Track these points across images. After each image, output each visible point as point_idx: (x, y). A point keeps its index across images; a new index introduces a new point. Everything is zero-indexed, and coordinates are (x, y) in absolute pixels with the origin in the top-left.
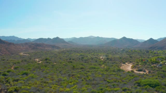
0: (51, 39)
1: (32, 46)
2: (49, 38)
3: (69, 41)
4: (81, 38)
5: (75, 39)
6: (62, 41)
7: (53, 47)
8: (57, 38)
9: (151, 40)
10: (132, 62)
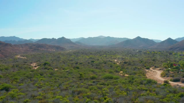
0: (55, 39)
1: (33, 47)
2: (53, 39)
3: (76, 42)
4: (90, 38)
5: (83, 39)
6: (68, 41)
7: (58, 48)
8: (63, 38)
9: (169, 40)
10: (158, 67)
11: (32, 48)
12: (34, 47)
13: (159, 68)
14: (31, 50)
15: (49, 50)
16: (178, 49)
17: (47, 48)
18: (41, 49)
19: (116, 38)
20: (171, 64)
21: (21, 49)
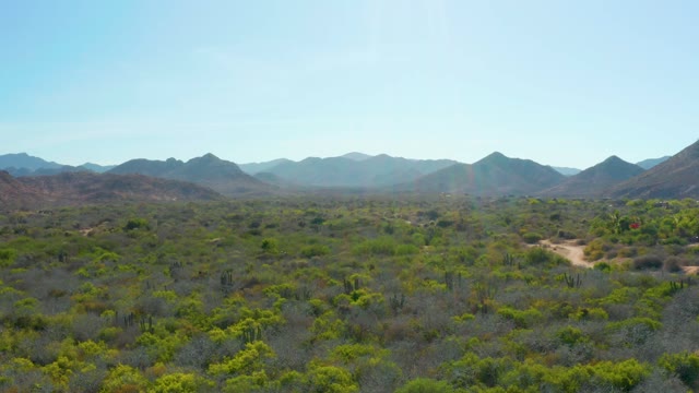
11: (89, 191)
12: (97, 186)
13: (575, 241)
14: (84, 196)
15: (154, 197)
16: (648, 192)
17: (146, 191)
18: (124, 195)
19: (410, 161)
20: (622, 222)
21: (46, 192)
